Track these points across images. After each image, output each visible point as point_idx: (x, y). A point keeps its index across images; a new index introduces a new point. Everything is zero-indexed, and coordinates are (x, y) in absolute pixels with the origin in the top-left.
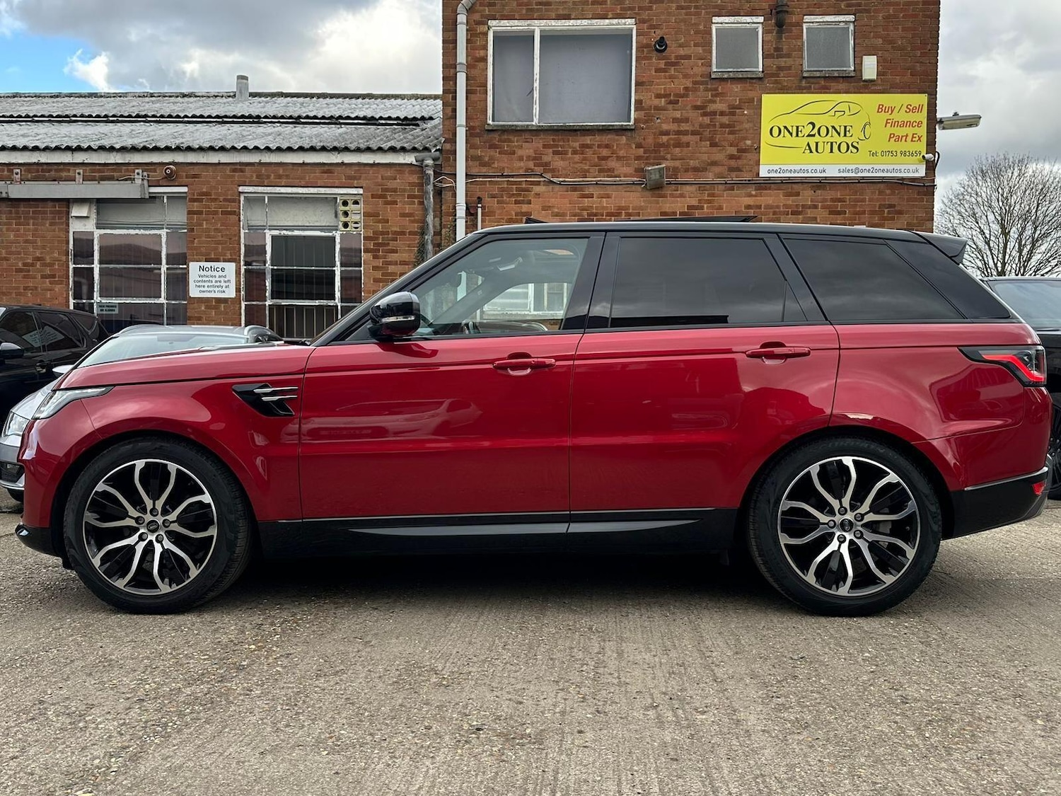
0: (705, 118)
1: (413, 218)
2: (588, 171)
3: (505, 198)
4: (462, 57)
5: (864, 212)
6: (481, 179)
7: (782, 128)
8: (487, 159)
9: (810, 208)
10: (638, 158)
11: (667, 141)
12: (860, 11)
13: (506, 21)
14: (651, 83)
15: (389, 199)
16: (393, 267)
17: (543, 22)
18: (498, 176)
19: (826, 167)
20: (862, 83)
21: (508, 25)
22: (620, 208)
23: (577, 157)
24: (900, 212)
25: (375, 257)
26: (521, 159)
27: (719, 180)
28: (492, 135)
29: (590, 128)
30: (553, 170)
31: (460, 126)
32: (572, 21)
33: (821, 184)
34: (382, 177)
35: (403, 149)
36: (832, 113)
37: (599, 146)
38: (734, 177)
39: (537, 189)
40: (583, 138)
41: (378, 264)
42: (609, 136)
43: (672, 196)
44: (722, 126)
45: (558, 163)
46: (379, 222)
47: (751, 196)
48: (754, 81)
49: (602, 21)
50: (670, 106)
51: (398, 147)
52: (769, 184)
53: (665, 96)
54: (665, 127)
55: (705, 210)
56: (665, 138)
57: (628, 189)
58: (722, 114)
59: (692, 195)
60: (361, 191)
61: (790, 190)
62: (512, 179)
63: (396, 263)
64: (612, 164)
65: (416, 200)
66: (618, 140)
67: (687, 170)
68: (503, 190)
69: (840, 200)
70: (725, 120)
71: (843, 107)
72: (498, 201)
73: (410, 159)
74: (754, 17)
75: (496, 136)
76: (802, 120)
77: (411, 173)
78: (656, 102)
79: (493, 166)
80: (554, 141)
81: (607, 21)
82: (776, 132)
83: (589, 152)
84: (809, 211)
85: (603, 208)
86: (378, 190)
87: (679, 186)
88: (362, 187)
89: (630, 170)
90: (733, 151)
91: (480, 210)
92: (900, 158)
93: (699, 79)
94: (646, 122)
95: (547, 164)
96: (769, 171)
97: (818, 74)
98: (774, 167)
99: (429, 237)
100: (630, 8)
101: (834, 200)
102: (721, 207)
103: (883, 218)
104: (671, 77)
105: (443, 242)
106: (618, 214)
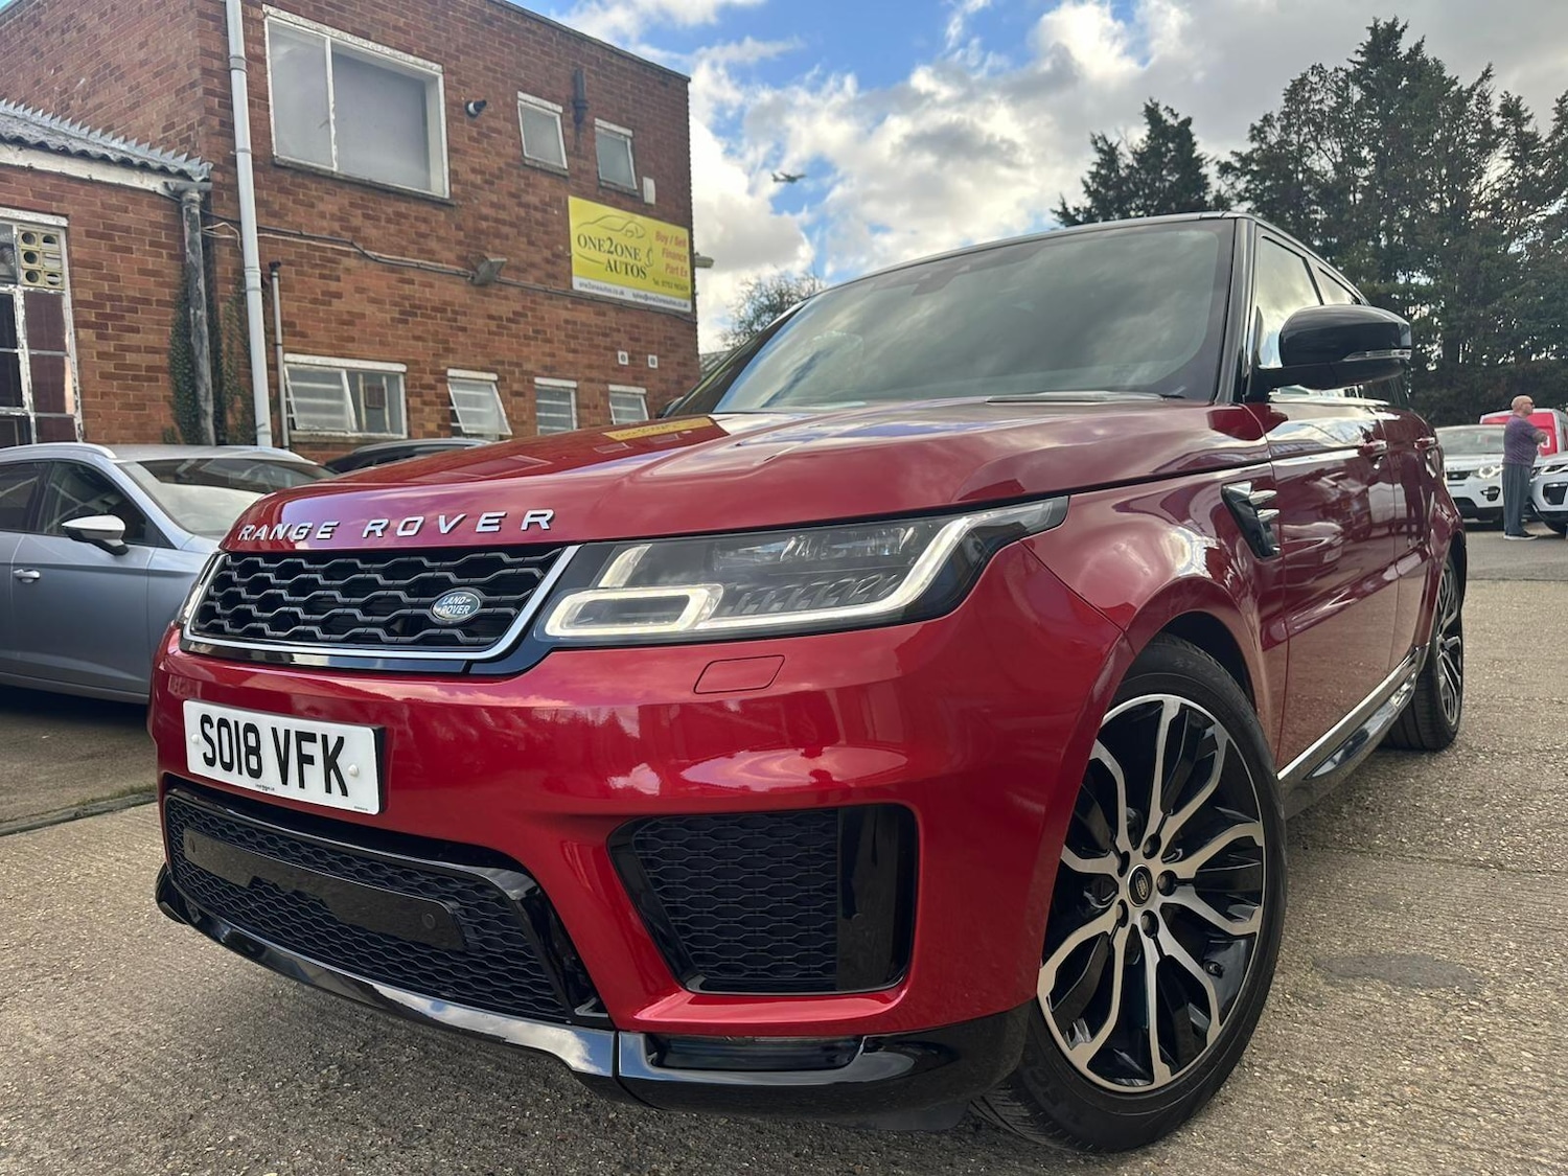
0: (520, 209)
1: (161, 279)
2: (406, 248)
3: (305, 268)
5: (653, 342)
6: (271, 236)
7: (588, 239)
8: (277, 207)
9: (615, 331)
10: (460, 243)
11: (487, 228)
12: (634, 128)
13: (287, 14)
14: (465, 153)
15: (118, 242)
16: (134, 355)
17: (337, 33)
18: (295, 235)
19: (625, 290)
20: (645, 206)
21: (290, 19)
22: (445, 303)
23: (392, 228)
24: (678, 346)
25: (101, 337)
26: (322, 215)
27: (539, 286)
28: (281, 174)
29: (403, 192)
30: (365, 240)
31: (242, 150)
32: (371, 44)
33: (621, 307)
34: (102, 204)
35: (144, 167)
36: (624, 231)
37: (416, 218)
38: (552, 285)
39: (347, 262)
40: (398, 204)
41: (106, 349)
42: (427, 209)
43: (497, 296)
44: (538, 223)
45: (370, 231)
46: (103, 278)
47: (567, 309)
48: (561, 178)
49: (406, 55)
50: (486, 187)
51: (136, 161)
52: (581, 299)
53: (482, 173)
54: (485, 211)
55: (530, 319)
56: (484, 224)
57: (452, 280)
58: (536, 208)
59: (517, 300)
60: (64, 222)
61: (598, 309)
62: (314, 243)
63: (137, 350)
64: (433, 244)
65: (164, 252)
66: (436, 215)
67: (510, 269)
68: (302, 256)
69: (638, 327)
70: (538, 215)
71: (632, 227)
72: (296, 271)
73: (154, 184)
74: (553, 104)
75: (287, 177)
76: (604, 234)
77: (153, 206)
78: (472, 177)
79: (286, 218)
80: (362, 199)
81: (412, 58)
82: (582, 241)
83: (405, 224)
84: (615, 334)
85: (428, 300)
86: (97, 225)
87: (503, 286)
88: (66, 216)
89: (451, 256)
90: (547, 253)
91: (276, 281)
92: (674, 291)
93: (511, 161)
94: (463, 199)
95: (356, 230)
96: (581, 285)
97: (612, 187)
98: (586, 281)
99: (202, 313)
100: (436, 51)
101: (632, 326)
102: (543, 319)
103: (668, 351)
104: (484, 150)
105: (222, 322)
106: (444, 311)
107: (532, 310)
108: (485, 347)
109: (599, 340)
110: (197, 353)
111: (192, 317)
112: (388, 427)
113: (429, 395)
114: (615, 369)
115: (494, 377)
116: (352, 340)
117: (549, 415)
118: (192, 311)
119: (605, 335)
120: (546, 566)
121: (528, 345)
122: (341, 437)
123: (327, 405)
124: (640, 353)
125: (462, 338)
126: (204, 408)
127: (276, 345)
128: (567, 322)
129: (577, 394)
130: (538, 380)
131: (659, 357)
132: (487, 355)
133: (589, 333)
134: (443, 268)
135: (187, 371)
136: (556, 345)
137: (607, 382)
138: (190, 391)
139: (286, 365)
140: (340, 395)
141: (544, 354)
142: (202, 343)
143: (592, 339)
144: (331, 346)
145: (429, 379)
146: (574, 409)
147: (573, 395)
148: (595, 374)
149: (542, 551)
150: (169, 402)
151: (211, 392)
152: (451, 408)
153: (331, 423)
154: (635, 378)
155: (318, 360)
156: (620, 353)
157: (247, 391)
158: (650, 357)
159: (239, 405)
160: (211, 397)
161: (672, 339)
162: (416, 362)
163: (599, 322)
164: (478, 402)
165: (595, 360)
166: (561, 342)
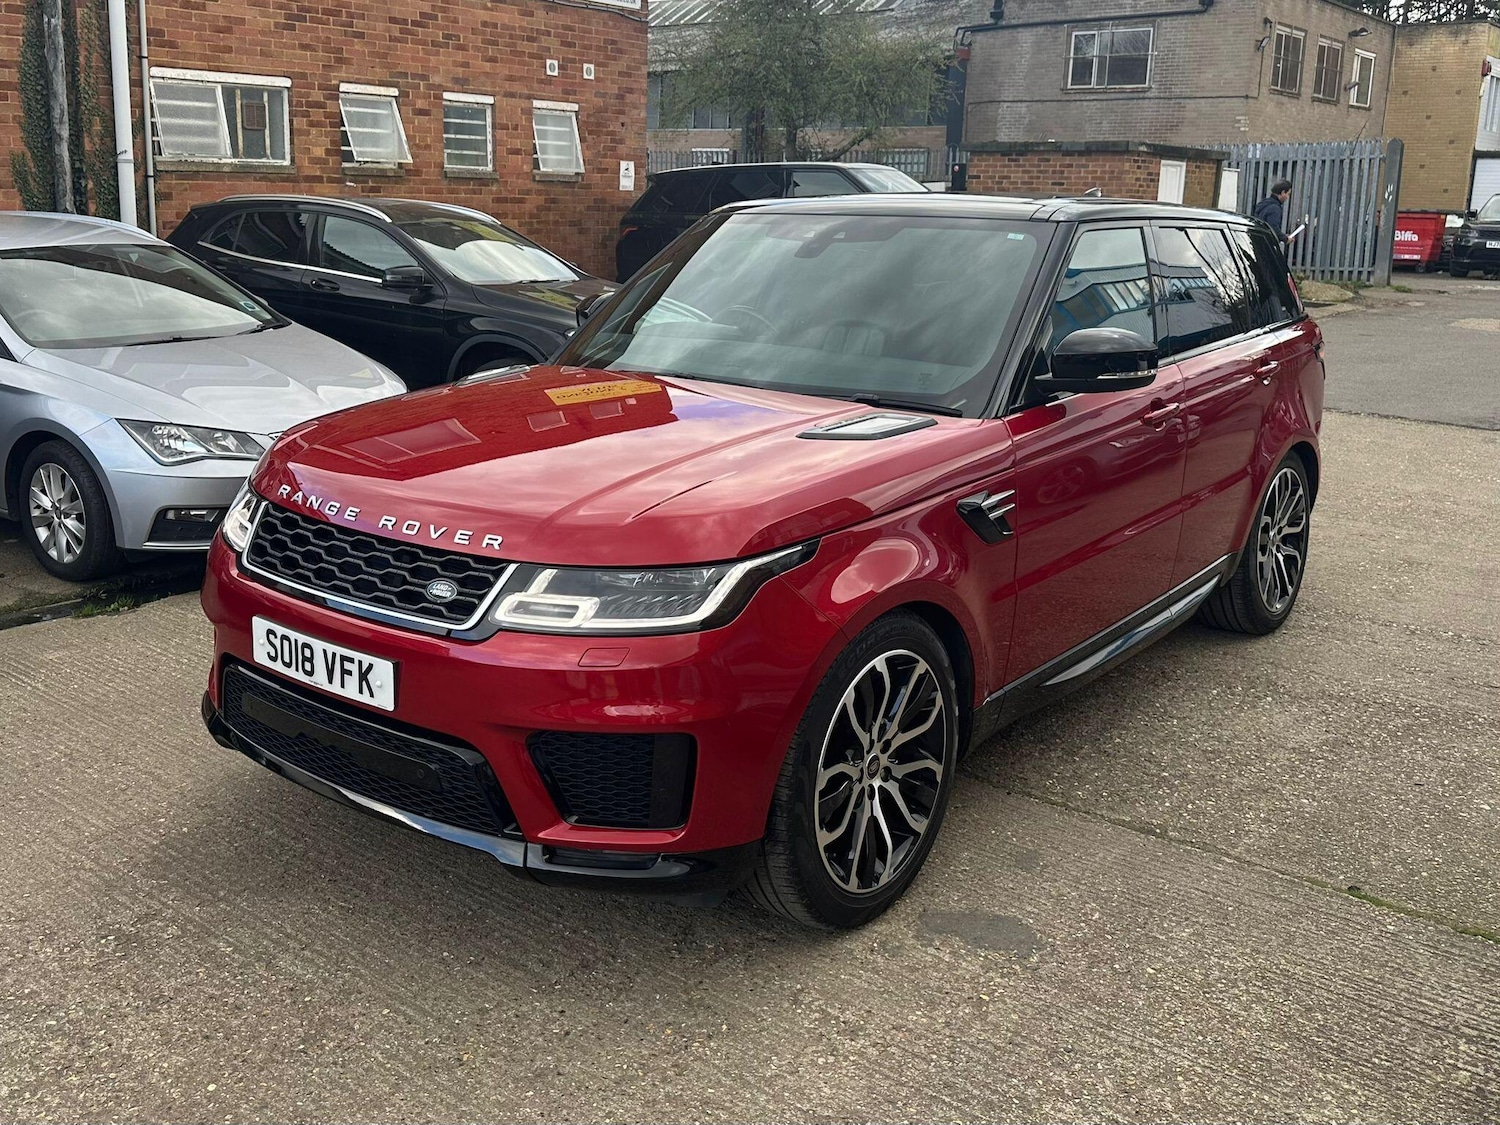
5: (591, 47)
9: (543, 35)
24: (621, 51)
33: (553, 4)
47: (486, 8)
55: (440, 22)
69: (571, 29)
84: (543, 38)
99: (57, 21)
101: (566, 27)
102: (456, 21)
103: (607, 57)
105: (79, 31)
106: (337, 14)
107: (444, 10)
108: (385, 56)
109: (525, 46)
110: (51, 68)
111: (46, 26)
112: (268, 152)
113: (317, 114)
114: (541, 82)
115: (394, 92)
116: (229, 50)
117: (458, 136)
118: (46, 20)
119: (531, 39)
120: (498, 574)
121: (437, 54)
122: (213, 164)
123: (198, 127)
124: (573, 61)
125: (358, 44)
126: (58, 131)
127: (141, 57)
128: (485, 24)
129: (493, 111)
130: (447, 95)
131: (597, 65)
132: (387, 66)
133: (511, 37)
135: (39, 88)
136: (471, 52)
137: (530, 97)
138: (43, 111)
139: (151, 80)
140: (214, 114)
141: (456, 64)
142: (57, 58)
143: (514, 45)
144: (204, 58)
145: (317, 95)
146: (489, 130)
147: (489, 113)
148: (517, 87)
149: (496, 565)
150: (19, 123)
151: (66, 113)
152: (343, 129)
153: (203, 148)
154: (566, 92)
155: (189, 74)
156: (549, 62)
157: (107, 112)
158: (586, 66)
159: (97, 127)
160: (66, 118)
161: (614, 42)
162: (303, 76)
163: (525, 24)
164: (375, 121)
165: (517, 70)
166: (477, 48)
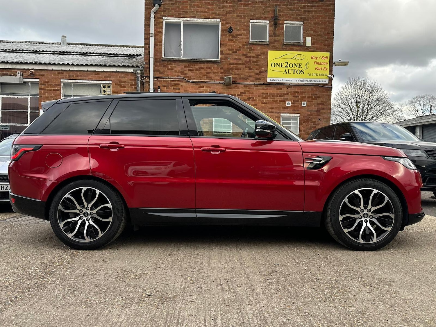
0: (247, 59)
2: (202, 77)
3: (169, 87)
4: (152, 31)
5: (306, 97)
6: (160, 79)
7: (276, 64)
8: (162, 71)
9: (286, 95)
10: (221, 73)
11: (233, 67)
12: (305, 20)
13: (170, 18)
14: (226, 44)
15: (122, 86)
17: (185, 19)
18: (167, 78)
19: (292, 79)
20: (306, 48)
21: (171, 19)
23: (198, 72)
24: (319, 97)
27: (252, 83)
28: (164, 62)
29: (203, 61)
30: (188, 77)
31: (151, 58)
32: (196, 19)
33: (291, 85)
34: (119, 77)
35: (128, 66)
36: (294, 58)
37: (206, 68)
38: (258, 82)
39: (182, 84)
40: (200, 64)
42: (210, 64)
43: (234, 88)
44: (253, 62)
45: (190, 74)
47: (264, 89)
48: (265, 45)
49: (208, 19)
50: (234, 54)
51: (126, 65)
52: (271, 85)
53: (232, 50)
54: (232, 62)
55: (247, 94)
56: (232, 66)
57: (217, 85)
58: (253, 57)
59: (242, 88)
60: (111, 82)
61: (278, 88)
62: (172, 80)
64: (211, 75)
65: (133, 87)
66: (213, 66)
67: (240, 79)
68: (168, 84)
69: (297, 92)
70: (254, 60)
71: (299, 56)
72: (166, 88)
73: (131, 70)
74: (266, 21)
75: (166, 63)
76: (283, 61)
77: (132, 76)
78: (228, 52)
79: (164, 74)
80: (189, 65)
81: (210, 20)
82: (273, 65)
83: (202, 70)
84: (285, 96)
86: (118, 82)
87: (237, 85)
88: (111, 81)
89: (218, 78)
90: (257, 72)
91: (159, 91)
92: (319, 76)
93: (245, 43)
94: (224, 59)
95: (186, 74)
96: (271, 80)
97: (289, 43)
98: (273, 79)
100: (218, 15)
101: (295, 92)
102: (253, 93)
103: (313, 99)
104: (234, 42)
107: (248, 91)
109: (279, 99)
114: (284, 108)
119: (281, 96)
124: (297, 101)
128: (263, 93)
131: (308, 102)
133: (273, 96)
134: (214, 82)
136: (257, 101)
137: (279, 113)
143: (274, 98)
148: (274, 110)
154: (294, 111)
156: (287, 102)
158: (303, 102)
161: (316, 94)
163: (278, 92)
165: (274, 105)
166: (260, 100)
